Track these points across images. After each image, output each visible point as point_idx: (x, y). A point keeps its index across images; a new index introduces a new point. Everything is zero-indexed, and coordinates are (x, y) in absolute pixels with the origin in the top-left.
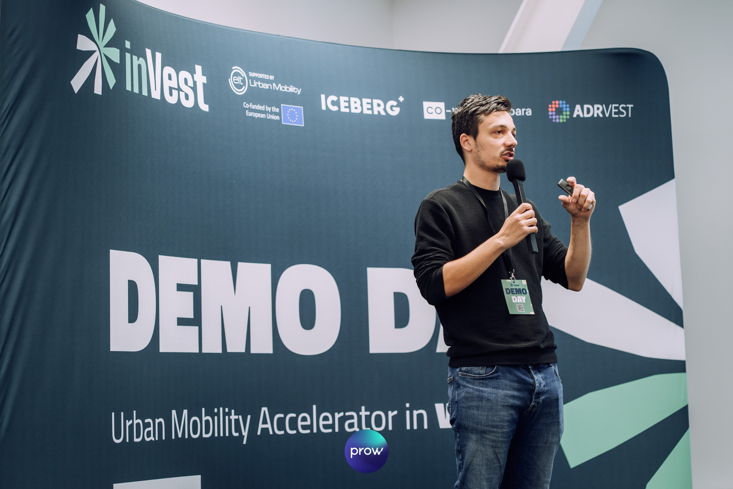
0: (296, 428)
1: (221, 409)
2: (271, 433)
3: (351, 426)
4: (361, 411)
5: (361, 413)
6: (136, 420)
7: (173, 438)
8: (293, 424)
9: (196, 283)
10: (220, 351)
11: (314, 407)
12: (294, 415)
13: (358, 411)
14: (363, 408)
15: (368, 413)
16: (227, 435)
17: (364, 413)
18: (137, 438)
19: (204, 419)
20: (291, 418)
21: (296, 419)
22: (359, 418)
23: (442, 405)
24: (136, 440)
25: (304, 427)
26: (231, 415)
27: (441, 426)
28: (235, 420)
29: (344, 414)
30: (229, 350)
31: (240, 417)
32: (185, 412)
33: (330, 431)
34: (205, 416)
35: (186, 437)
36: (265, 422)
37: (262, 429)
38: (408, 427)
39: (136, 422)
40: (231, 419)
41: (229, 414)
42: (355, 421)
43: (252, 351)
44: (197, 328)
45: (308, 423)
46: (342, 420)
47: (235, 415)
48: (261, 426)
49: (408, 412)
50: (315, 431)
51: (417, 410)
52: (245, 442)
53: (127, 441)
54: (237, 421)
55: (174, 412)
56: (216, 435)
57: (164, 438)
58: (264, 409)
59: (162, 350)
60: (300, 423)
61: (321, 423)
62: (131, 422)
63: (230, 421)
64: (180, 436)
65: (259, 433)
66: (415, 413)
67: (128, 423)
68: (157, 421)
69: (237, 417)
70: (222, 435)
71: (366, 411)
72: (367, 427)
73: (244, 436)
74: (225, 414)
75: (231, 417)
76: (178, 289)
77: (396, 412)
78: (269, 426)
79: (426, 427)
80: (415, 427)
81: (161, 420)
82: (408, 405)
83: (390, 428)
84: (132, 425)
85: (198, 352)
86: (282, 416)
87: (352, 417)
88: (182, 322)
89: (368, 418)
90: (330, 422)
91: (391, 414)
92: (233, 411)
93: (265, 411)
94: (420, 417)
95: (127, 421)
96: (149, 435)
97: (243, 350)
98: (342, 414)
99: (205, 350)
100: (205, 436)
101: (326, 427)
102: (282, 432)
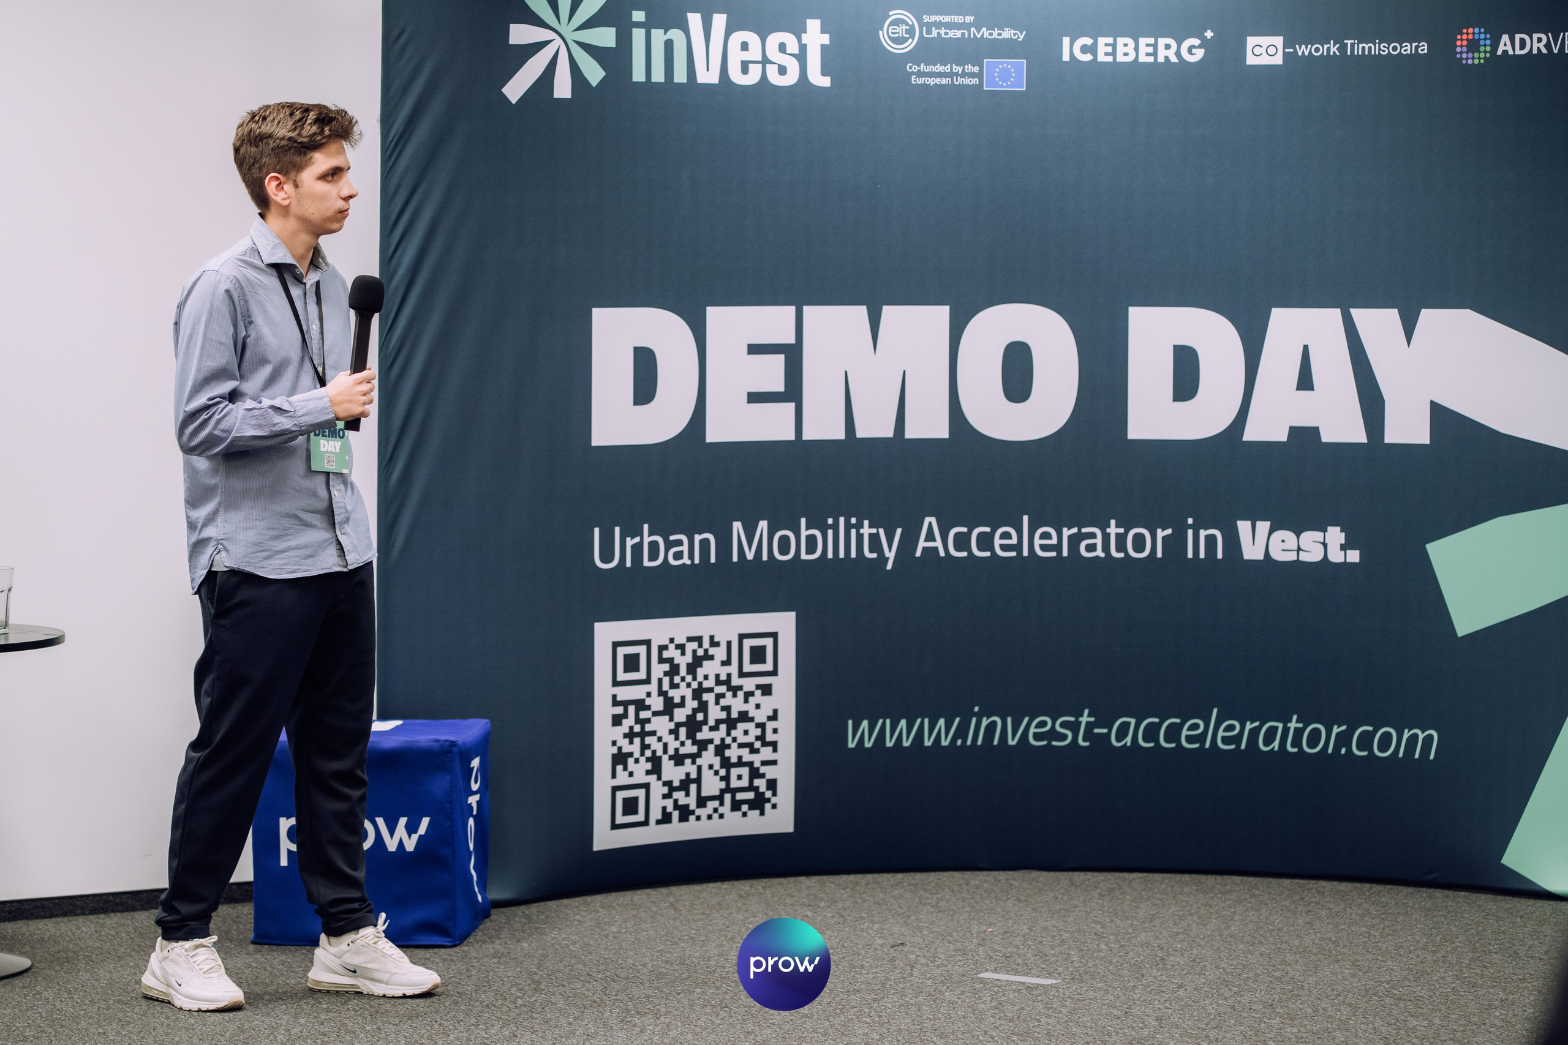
0: (992, 549)
1: (842, 520)
2: (942, 554)
3: (1091, 548)
4: (1109, 527)
5: (1108, 530)
6: (650, 535)
7: (735, 559)
8: (985, 542)
9: (793, 341)
10: (841, 436)
11: (1026, 518)
12: (988, 529)
13: (1104, 527)
14: (1113, 522)
15: (1121, 530)
16: (853, 555)
17: (1113, 530)
18: (651, 559)
19: (804, 533)
20: (980, 535)
21: (991, 536)
22: (1106, 538)
23: (1248, 523)
24: (647, 563)
25: (1004, 548)
26: (863, 528)
27: (1246, 556)
28: (870, 535)
29: (1079, 530)
30: (860, 433)
31: (881, 531)
32: (763, 525)
33: (1054, 554)
34: (807, 529)
35: (765, 557)
36: (930, 537)
37: (924, 548)
38: (1190, 555)
39: (647, 539)
40: (863, 534)
41: (859, 526)
42: (1099, 541)
43: (909, 435)
44: (791, 406)
45: (1014, 541)
46: (1075, 541)
47: (870, 527)
48: (922, 544)
49: (1190, 532)
50: (1025, 553)
51: (1206, 529)
52: (889, 567)
53: (628, 564)
54: (875, 538)
55: (737, 526)
56: (830, 555)
57: (713, 560)
58: (930, 520)
59: (710, 438)
60: (997, 542)
61: (1037, 542)
62: (637, 539)
63: (860, 537)
64: (750, 556)
65: (918, 554)
66: (1203, 533)
67: (630, 542)
68: (698, 538)
69: (874, 531)
70: (842, 555)
71: (1117, 526)
72: (1118, 551)
73: (888, 558)
74: (848, 527)
75: (862, 531)
76: (750, 353)
77: (1169, 531)
78: (938, 543)
79: (1220, 556)
80: (1202, 555)
81: (710, 537)
82: (1190, 521)
83: (1159, 555)
84: (641, 543)
85: (793, 438)
86: (965, 530)
87: (1093, 535)
88: (755, 398)
89: (1121, 540)
90: (1054, 541)
91: (1161, 534)
92: (866, 523)
93: (930, 524)
94: (1211, 540)
95: (628, 539)
96: (678, 556)
97: (888, 432)
98: (1075, 530)
99: (809, 434)
100: (804, 556)
101: (1044, 548)
102: (965, 554)
